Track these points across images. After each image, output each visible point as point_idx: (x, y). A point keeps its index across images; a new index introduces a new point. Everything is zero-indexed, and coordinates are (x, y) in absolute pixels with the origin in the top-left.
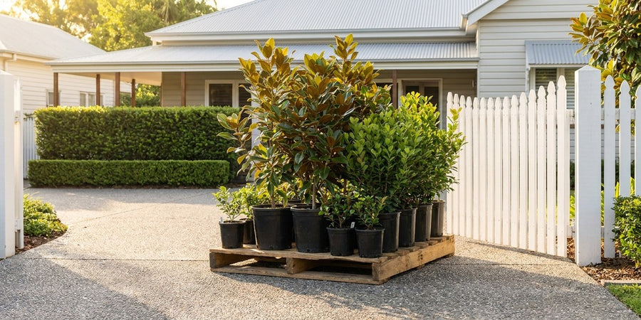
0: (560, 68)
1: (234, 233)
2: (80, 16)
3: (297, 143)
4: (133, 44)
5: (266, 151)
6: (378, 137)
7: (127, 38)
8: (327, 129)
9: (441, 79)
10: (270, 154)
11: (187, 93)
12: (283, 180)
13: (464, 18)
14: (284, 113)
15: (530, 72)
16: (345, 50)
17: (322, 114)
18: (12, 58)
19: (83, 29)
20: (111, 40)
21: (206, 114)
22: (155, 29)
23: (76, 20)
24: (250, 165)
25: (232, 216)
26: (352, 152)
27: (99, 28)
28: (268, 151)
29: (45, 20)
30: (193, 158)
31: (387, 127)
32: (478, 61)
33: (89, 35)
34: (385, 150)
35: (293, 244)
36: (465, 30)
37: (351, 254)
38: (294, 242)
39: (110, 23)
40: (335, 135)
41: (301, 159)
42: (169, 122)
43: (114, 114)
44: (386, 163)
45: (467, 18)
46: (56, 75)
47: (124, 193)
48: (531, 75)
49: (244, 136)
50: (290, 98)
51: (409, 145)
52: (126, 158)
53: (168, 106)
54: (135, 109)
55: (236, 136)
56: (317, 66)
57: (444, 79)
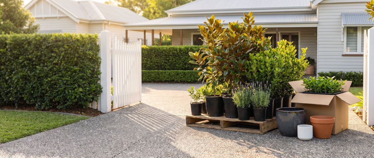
0: (359, 27)
1: (197, 108)
2: (139, 3)
3: (225, 66)
4: (160, 16)
5: (211, 70)
6: (263, 63)
7: (158, 13)
8: (239, 59)
9: (300, 32)
10: (213, 71)
11: (183, 39)
12: (219, 84)
13: (310, 3)
14: (218, 51)
15: (344, 29)
16: (248, 19)
17: (236, 52)
18: (108, 23)
19: (140, 9)
20: (152, 14)
21: (191, 49)
22: (170, 8)
23: (137, 5)
24: (204, 77)
25: (196, 100)
26: (250, 70)
27: (147, 9)
28: (212, 69)
29: (124, 6)
30: (185, 69)
31: (267, 58)
32: (317, 23)
33: (142, 12)
34: (266, 69)
35: (224, 114)
36: (311, 8)
37: (249, 119)
38: (224, 113)
39: (151, 6)
40: (243, 62)
41: (227, 73)
42: (175, 53)
43: (151, 49)
44: (267, 75)
45: (312, 3)
46: (127, 31)
47: (155, 85)
48: (344, 30)
49: (201, 62)
50: (222, 44)
51: (278, 67)
52: (156, 69)
53: (175, 45)
54: (160, 46)
55: (197, 63)
56: (235, 28)
57: (301, 32)
